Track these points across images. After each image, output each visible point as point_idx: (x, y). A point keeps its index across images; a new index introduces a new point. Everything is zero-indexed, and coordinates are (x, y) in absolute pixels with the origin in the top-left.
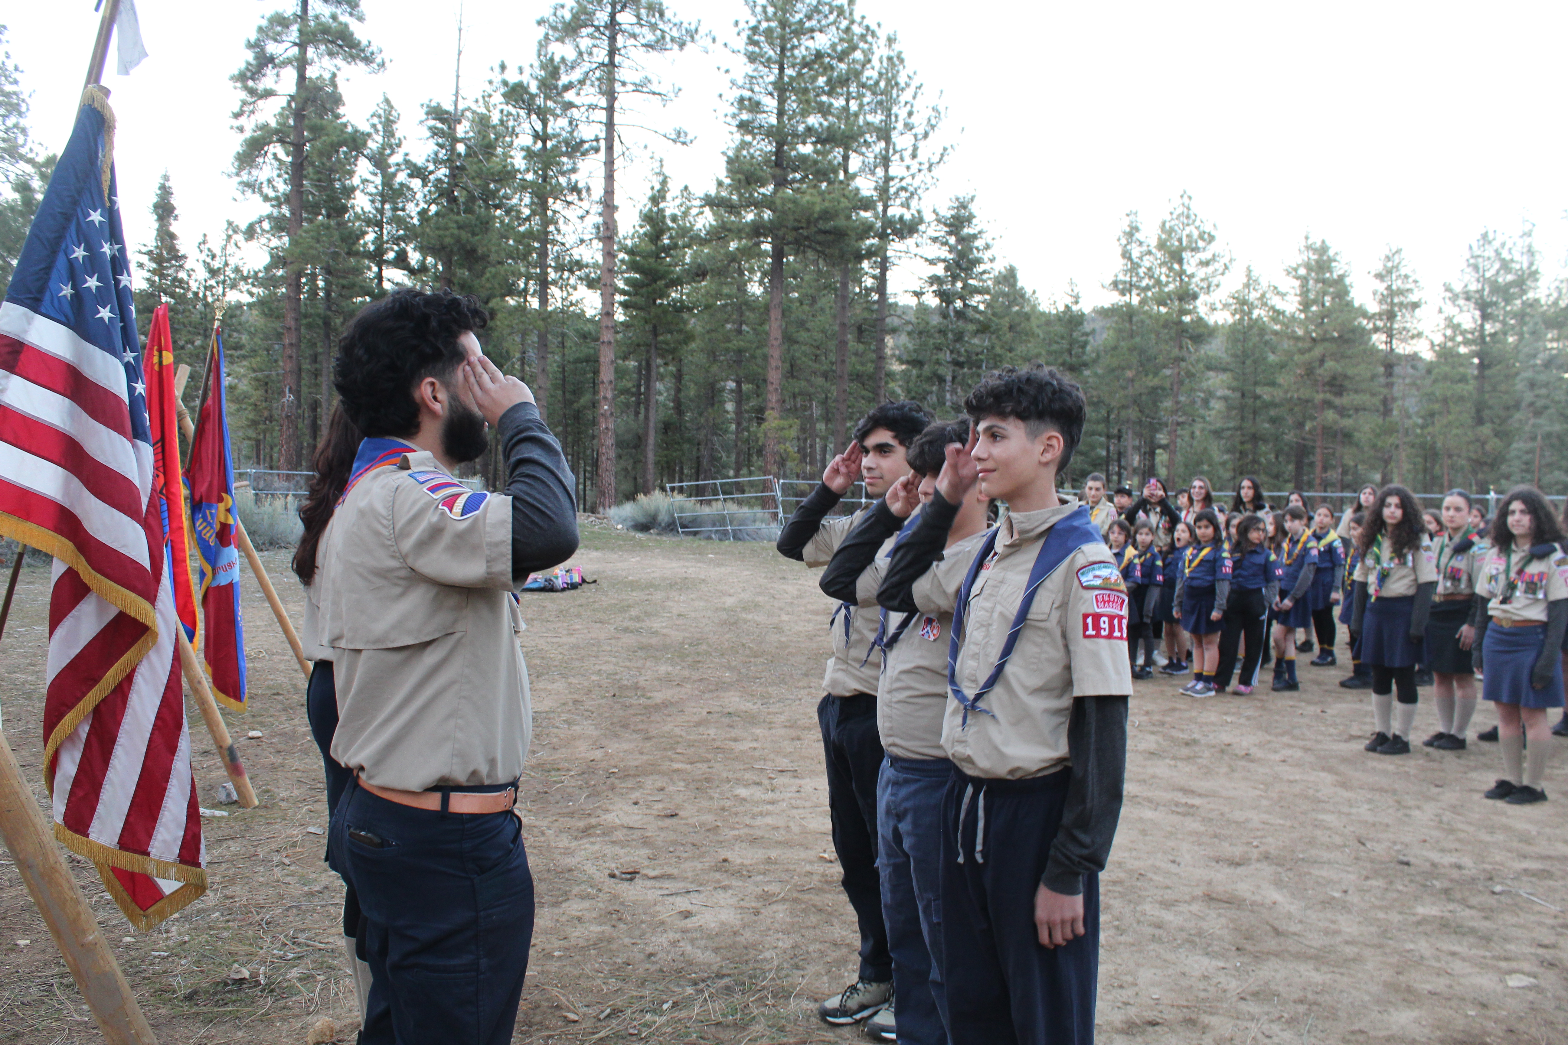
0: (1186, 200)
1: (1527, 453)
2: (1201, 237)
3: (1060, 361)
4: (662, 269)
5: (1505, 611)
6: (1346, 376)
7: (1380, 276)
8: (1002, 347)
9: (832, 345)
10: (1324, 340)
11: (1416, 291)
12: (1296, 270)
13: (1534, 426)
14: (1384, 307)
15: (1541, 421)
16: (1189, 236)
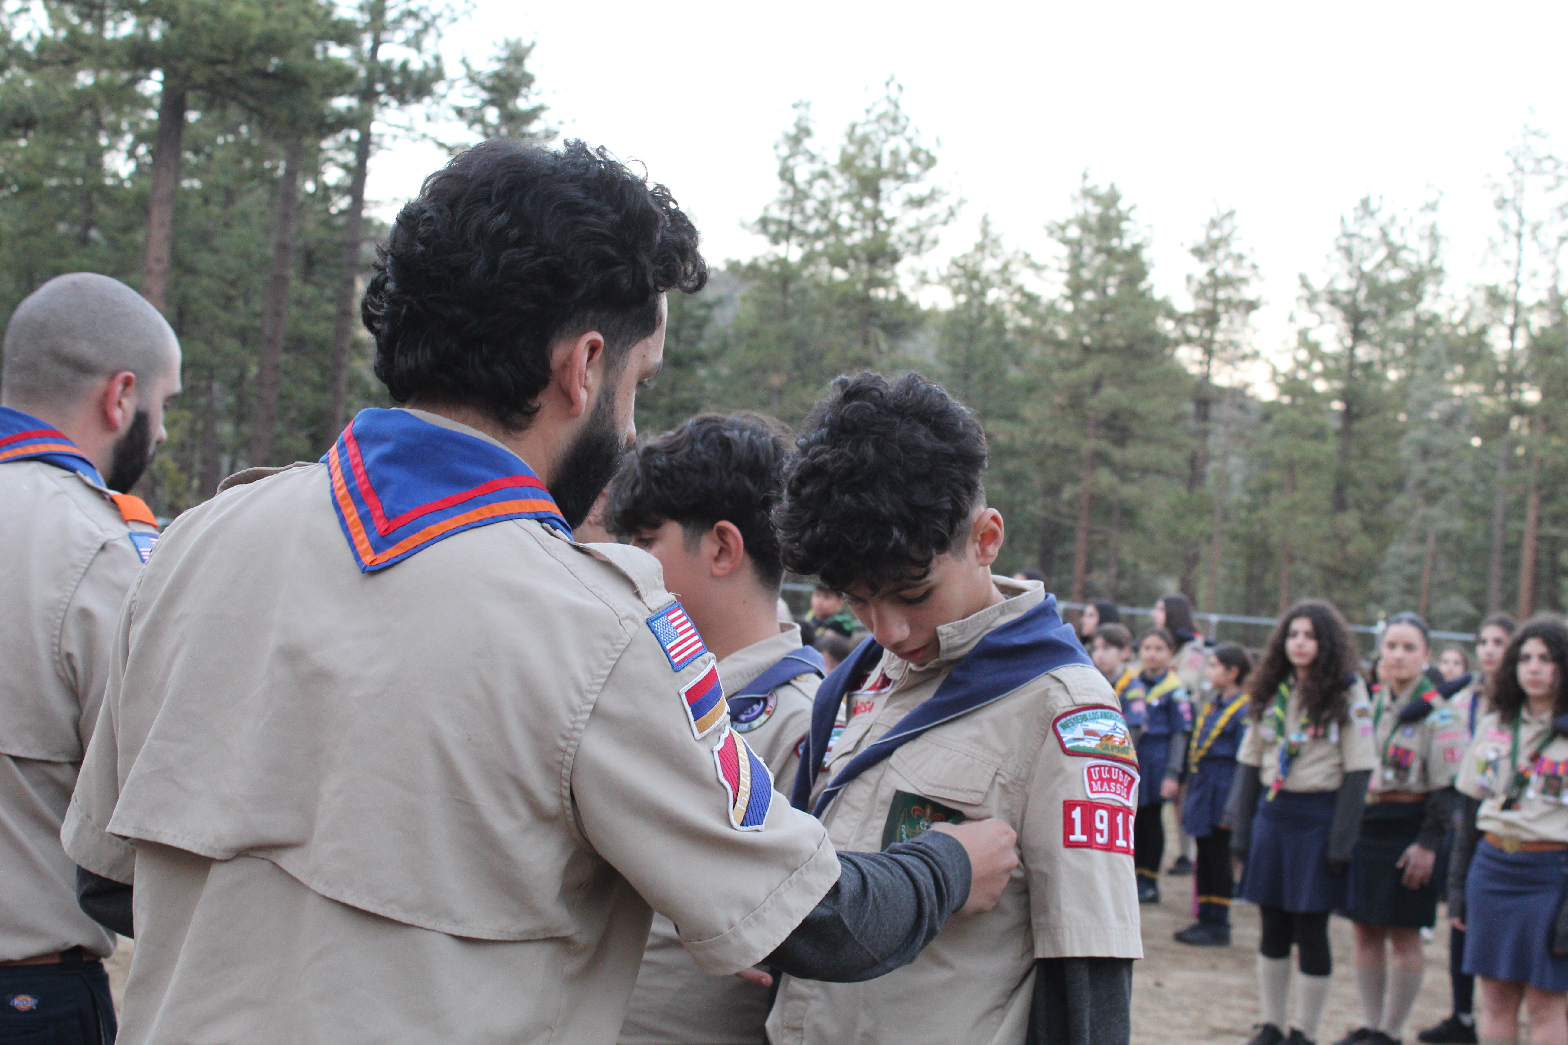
0: (893, 91)
1: (1412, 561)
2: (914, 157)
5: (1509, 824)
6: (1134, 414)
7: (1199, 253)
9: (258, 281)
10: (1103, 350)
11: (1254, 282)
12: (1063, 228)
13: (1425, 519)
14: (1204, 304)
15: (1436, 511)
16: (895, 154)
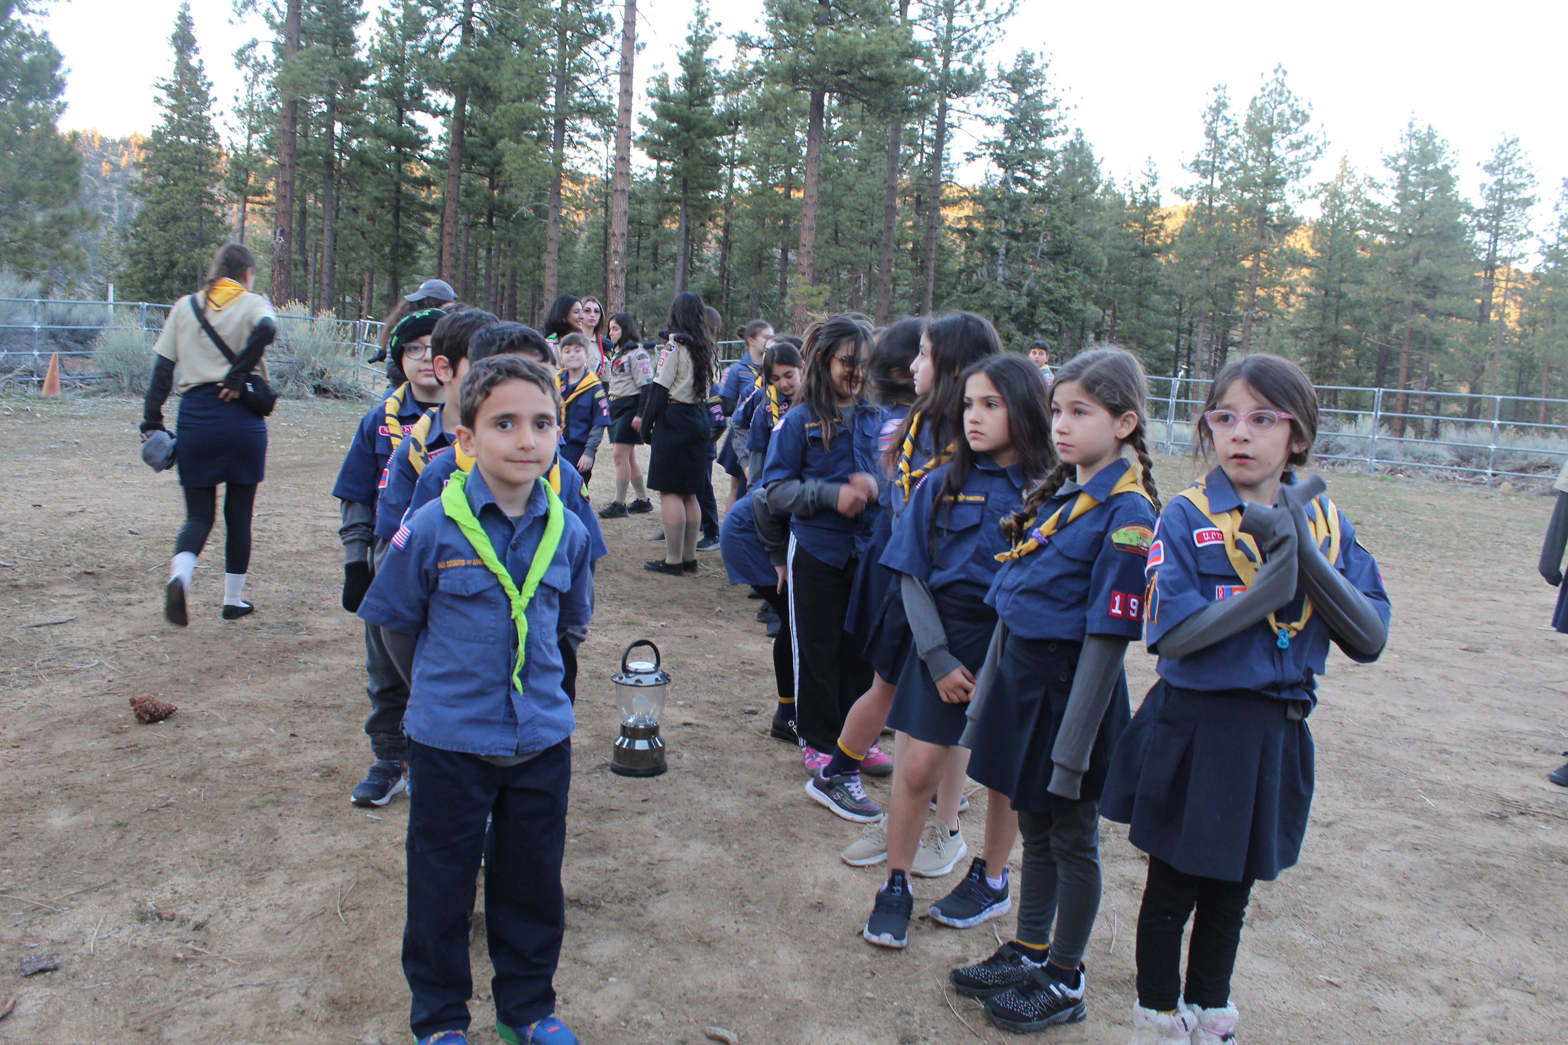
0: (1280, 75)
2: (1294, 117)
3: (1131, 245)
4: (695, 117)
6: (1441, 277)
7: (1490, 169)
8: (1062, 219)
9: (879, 210)
10: (1420, 236)
11: (1529, 186)
12: (1395, 160)
14: (1492, 203)
16: (1280, 115)
